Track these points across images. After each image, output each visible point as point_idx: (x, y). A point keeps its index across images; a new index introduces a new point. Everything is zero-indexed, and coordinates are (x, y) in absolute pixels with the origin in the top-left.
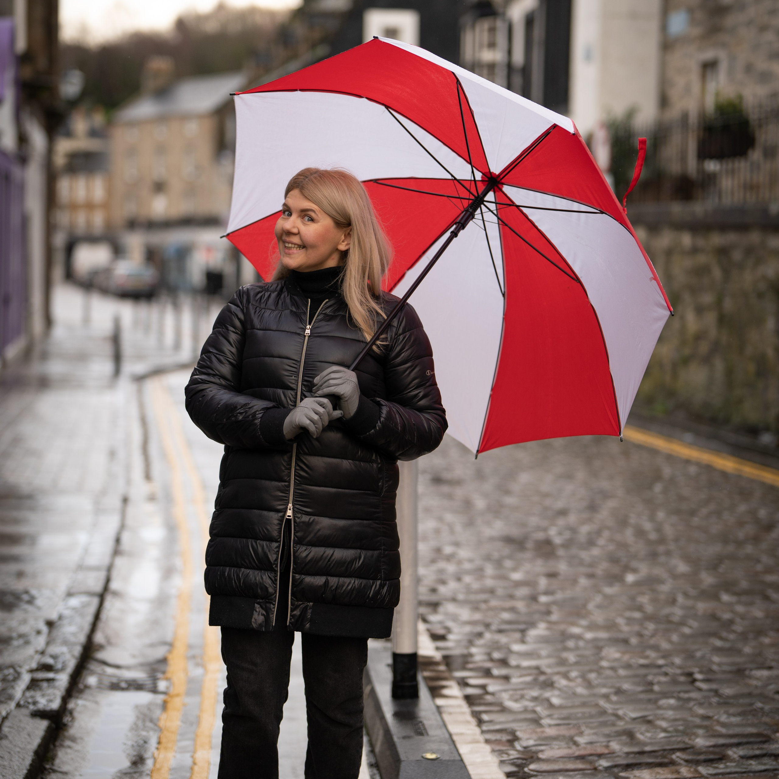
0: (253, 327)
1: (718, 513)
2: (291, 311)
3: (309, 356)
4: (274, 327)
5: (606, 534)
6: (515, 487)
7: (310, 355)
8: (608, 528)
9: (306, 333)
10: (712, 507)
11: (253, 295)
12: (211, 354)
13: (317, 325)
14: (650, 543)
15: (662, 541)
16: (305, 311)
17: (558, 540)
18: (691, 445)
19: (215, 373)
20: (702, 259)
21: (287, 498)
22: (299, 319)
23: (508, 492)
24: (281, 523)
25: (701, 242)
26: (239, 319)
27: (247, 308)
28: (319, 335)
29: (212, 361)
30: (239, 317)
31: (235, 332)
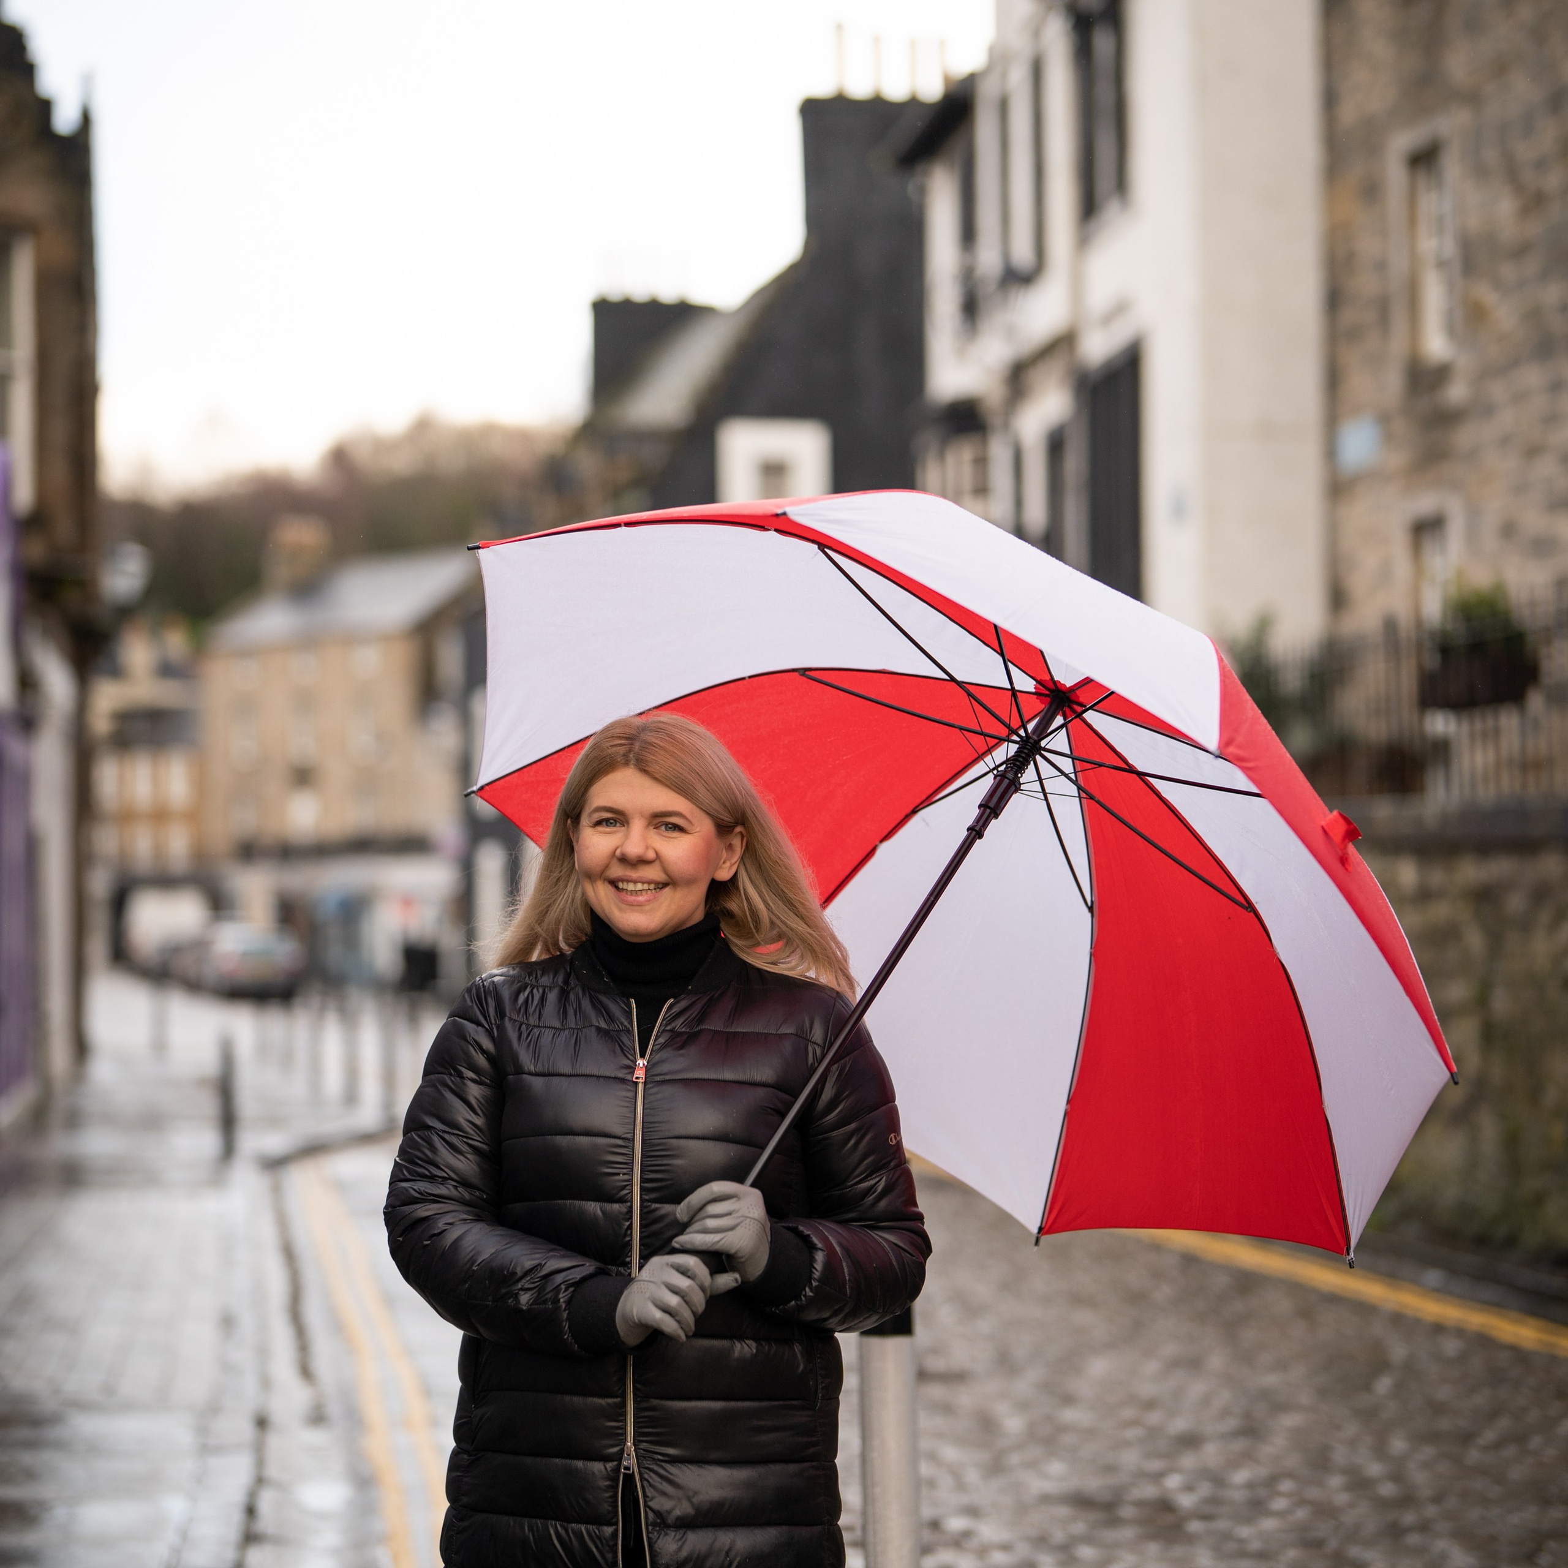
0: (519, 1071)
1: (1519, 1438)
2: (599, 1029)
3: (653, 1127)
4: (566, 1068)
5: (1286, 1486)
6: (1083, 1386)
7: (652, 1125)
8: (1290, 1475)
9: (635, 1076)
10: (1504, 1424)
11: (510, 998)
12: (432, 1133)
13: (658, 1057)
14: (1382, 1504)
15: (1407, 1500)
16: (628, 1026)
17: (1186, 1501)
18: (1440, 1292)
19: (446, 1175)
20: (1440, 912)
21: (620, 1431)
22: (617, 1044)
23: (1068, 1400)
24: (614, 1484)
25: (1437, 877)
26: (484, 1051)
27: (501, 1028)
28: (668, 1077)
29: (435, 1148)
30: (484, 1048)
31: (477, 1080)
